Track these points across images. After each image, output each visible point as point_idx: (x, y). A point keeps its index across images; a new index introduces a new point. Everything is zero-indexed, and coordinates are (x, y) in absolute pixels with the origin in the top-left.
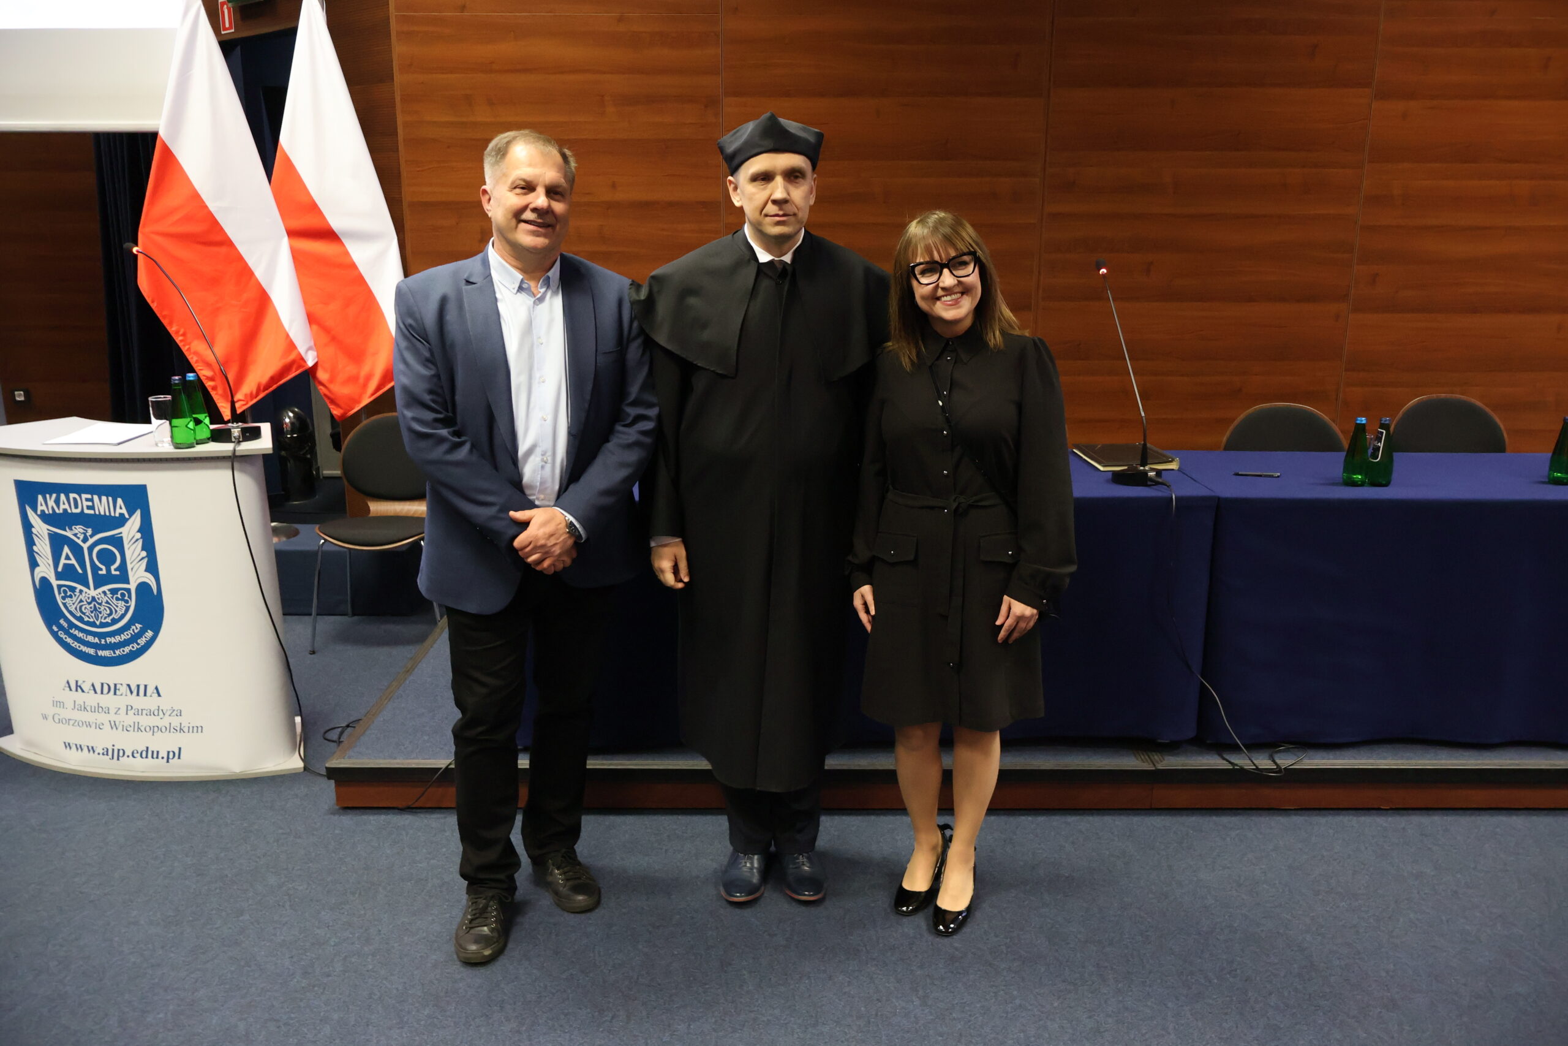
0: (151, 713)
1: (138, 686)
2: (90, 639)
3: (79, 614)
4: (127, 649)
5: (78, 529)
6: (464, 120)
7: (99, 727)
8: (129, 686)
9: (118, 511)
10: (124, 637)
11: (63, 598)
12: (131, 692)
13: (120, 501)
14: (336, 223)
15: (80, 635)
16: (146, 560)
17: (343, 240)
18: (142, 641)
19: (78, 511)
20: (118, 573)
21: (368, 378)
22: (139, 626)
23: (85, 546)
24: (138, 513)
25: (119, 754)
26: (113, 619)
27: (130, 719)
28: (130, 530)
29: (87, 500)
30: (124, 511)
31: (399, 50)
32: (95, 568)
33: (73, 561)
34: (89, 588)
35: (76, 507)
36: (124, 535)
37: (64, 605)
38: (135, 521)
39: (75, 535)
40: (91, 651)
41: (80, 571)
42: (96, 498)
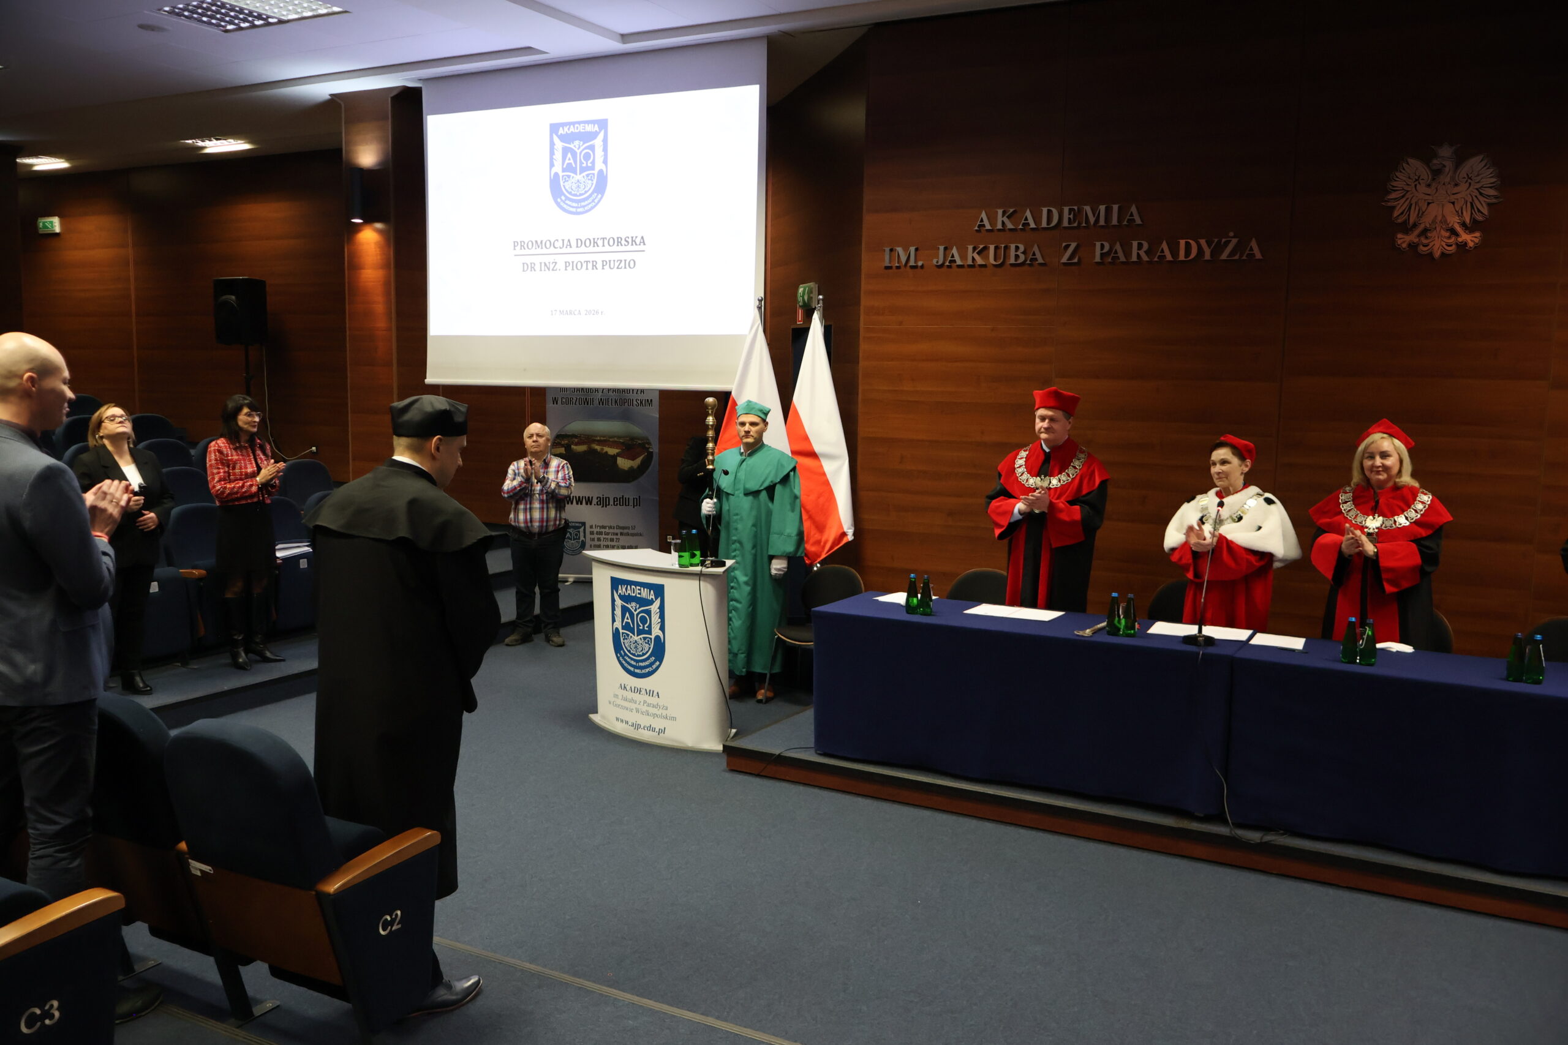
0: (654, 706)
1: (650, 691)
2: (632, 662)
3: (629, 649)
4: (647, 670)
5: (633, 604)
6: (897, 389)
7: (631, 710)
8: (646, 690)
9: (651, 597)
10: (647, 663)
11: (624, 639)
12: (647, 694)
13: (652, 592)
14: (817, 448)
15: (629, 660)
16: (660, 624)
17: (820, 459)
18: (654, 667)
19: (634, 595)
20: (647, 629)
21: (825, 543)
22: (653, 658)
23: (635, 613)
24: (659, 599)
25: (637, 726)
26: (643, 653)
27: (645, 708)
28: (655, 608)
29: (639, 589)
30: (653, 597)
31: (864, 347)
32: (638, 626)
33: (629, 621)
34: (634, 635)
35: (634, 593)
36: (652, 610)
37: (624, 643)
38: (657, 603)
39: (632, 607)
40: (632, 669)
41: (632, 626)
42: (642, 589)
